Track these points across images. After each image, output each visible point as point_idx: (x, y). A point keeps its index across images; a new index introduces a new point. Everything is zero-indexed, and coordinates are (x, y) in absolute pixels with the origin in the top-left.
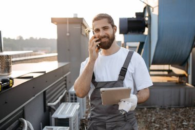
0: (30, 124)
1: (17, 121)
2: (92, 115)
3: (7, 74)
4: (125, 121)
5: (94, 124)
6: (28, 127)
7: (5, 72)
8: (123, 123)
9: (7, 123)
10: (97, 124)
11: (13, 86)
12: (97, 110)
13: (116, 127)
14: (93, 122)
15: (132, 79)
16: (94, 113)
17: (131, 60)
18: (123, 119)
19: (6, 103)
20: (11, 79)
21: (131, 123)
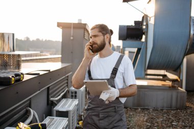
0: (36, 113)
1: (25, 109)
2: (89, 106)
3: (17, 70)
4: (115, 112)
5: (90, 114)
6: (34, 115)
7: (16, 68)
8: (114, 114)
9: (19, 108)
10: (93, 114)
11: (23, 80)
12: (93, 103)
13: (107, 116)
14: (89, 112)
15: (122, 77)
16: (90, 105)
17: (122, 62)
18: (114, 110)
19: (17, 93)
20: (22, 74)
21: (120, 114)
